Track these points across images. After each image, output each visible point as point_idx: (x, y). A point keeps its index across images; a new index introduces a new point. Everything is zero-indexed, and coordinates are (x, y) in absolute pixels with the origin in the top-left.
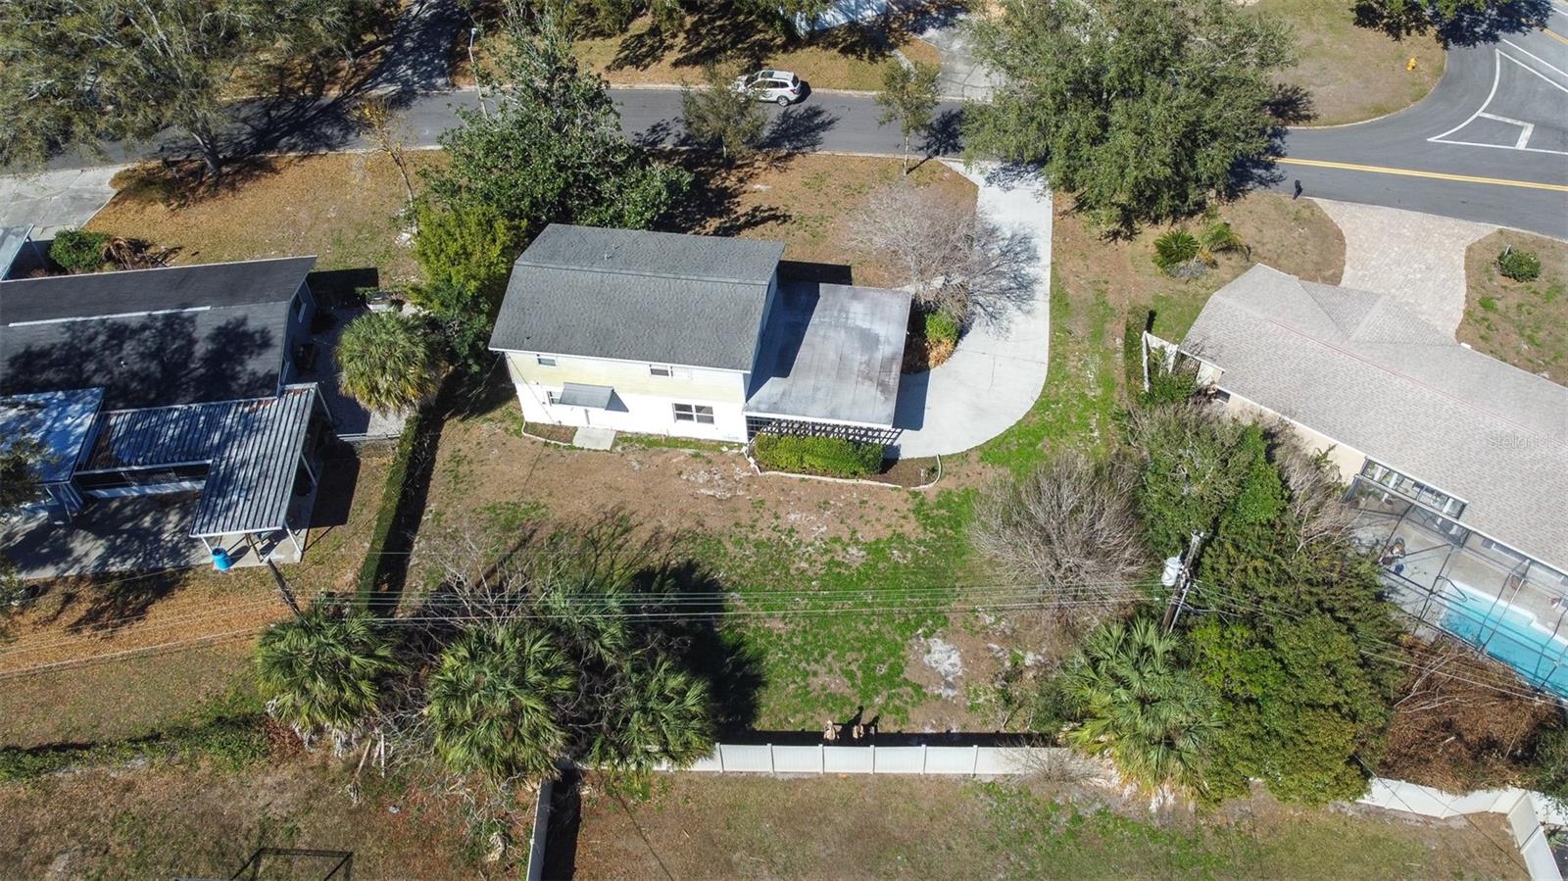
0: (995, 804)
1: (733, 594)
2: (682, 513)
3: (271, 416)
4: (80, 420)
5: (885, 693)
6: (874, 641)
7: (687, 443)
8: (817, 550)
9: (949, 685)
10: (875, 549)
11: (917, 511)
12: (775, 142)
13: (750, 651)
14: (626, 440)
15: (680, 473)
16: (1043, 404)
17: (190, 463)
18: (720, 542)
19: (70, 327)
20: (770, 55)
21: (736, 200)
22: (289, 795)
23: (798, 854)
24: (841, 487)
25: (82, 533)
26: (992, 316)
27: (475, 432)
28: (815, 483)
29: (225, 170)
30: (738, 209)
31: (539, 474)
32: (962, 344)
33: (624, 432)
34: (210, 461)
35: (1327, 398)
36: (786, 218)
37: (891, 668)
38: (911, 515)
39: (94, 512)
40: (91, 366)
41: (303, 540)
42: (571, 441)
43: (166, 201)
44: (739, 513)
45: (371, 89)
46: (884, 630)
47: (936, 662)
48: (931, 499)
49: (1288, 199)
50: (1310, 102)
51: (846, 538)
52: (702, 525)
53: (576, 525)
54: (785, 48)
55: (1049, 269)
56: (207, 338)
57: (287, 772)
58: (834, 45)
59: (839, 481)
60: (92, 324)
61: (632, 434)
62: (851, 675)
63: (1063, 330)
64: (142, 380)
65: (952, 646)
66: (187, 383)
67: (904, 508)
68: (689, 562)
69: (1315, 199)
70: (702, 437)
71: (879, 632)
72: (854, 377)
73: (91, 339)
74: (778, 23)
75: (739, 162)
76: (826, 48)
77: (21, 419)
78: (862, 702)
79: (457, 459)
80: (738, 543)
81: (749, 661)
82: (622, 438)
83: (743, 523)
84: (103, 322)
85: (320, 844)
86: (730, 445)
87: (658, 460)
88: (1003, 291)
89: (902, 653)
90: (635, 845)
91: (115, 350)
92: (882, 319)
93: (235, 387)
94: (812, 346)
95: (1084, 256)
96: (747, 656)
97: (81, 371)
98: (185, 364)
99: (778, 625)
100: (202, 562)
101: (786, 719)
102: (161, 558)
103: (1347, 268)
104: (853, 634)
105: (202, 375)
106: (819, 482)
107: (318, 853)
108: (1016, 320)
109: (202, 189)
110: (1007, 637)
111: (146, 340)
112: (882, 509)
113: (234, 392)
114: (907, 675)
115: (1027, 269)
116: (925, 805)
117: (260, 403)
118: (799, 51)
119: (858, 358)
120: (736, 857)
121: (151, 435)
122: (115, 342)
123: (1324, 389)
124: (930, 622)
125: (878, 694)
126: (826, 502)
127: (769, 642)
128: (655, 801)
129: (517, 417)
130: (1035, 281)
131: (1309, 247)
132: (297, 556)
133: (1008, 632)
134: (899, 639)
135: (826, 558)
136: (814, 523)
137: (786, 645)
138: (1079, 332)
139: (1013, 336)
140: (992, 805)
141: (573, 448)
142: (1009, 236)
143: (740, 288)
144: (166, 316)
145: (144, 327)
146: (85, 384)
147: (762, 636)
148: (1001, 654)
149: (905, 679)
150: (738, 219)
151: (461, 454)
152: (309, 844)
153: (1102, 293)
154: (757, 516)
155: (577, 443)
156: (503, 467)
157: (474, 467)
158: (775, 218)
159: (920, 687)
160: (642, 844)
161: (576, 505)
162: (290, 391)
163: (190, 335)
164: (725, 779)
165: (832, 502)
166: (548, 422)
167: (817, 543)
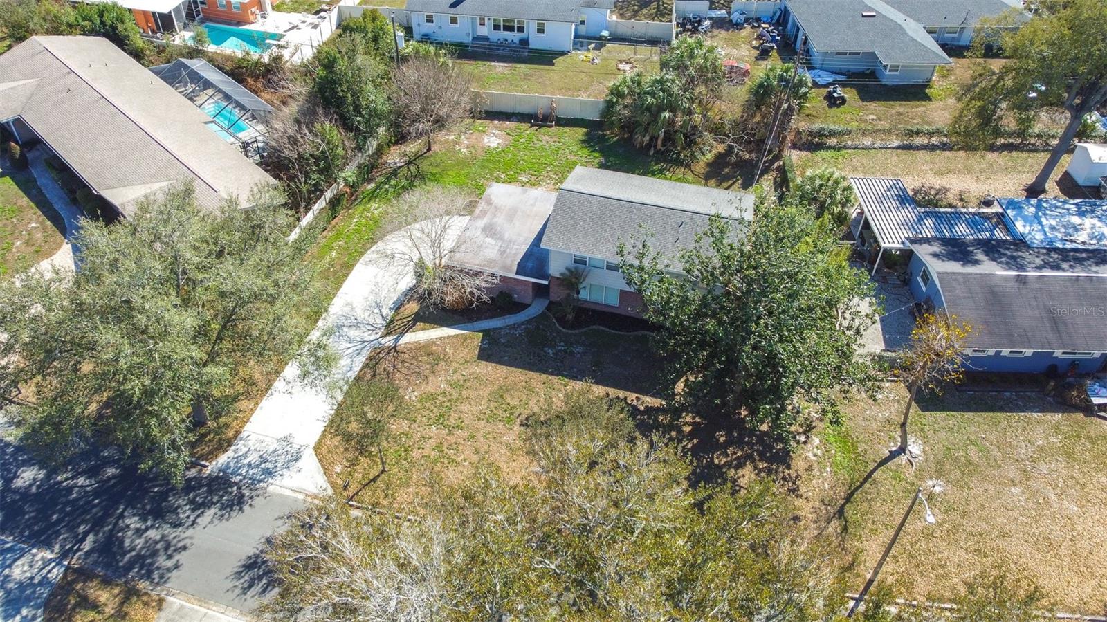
26: (378, 304)
37: (518, 140)
65: (487, 144)
88: (357, 325)
89: (511, 144)
108: (361, 299)
114: (512, 138)
124: (494, 152)
134: (511, 148)
159: (507, 134)
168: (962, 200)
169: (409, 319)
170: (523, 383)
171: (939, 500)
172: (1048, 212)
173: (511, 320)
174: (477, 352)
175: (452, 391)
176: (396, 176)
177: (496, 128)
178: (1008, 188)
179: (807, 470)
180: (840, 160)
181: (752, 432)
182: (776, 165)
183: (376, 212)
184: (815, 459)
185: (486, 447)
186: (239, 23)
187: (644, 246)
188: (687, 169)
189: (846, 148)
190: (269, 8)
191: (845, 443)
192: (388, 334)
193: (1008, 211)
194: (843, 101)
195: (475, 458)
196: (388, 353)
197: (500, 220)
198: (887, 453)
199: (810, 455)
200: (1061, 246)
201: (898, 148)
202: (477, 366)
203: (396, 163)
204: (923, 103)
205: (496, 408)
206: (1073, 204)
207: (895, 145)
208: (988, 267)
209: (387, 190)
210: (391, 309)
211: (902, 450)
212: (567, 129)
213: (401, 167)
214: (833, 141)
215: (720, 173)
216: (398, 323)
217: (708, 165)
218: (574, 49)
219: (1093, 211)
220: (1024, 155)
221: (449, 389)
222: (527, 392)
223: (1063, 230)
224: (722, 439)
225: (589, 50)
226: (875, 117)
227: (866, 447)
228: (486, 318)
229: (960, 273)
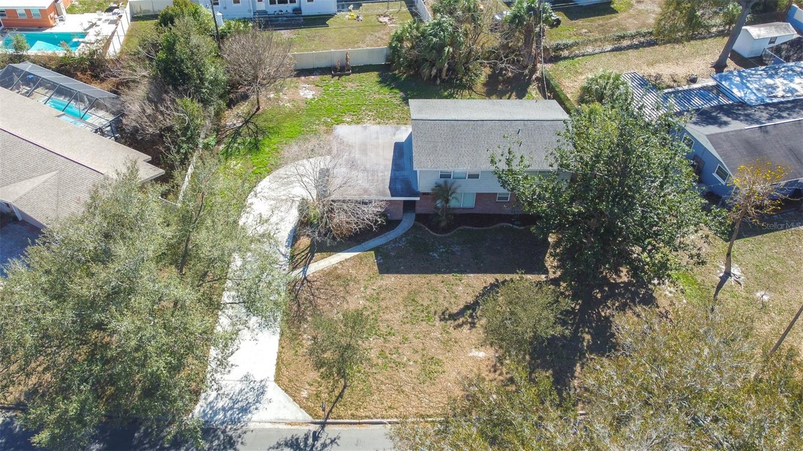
9: (305, 87)
10: (339, 121)
47: (310, 92)
65: (304, 96)
89: (324, 93)
114: (322, 88)
124: (313, 102)
127: (379, 91)
134: (325, 97)
135: (360, 116)
137: (371, 91)
147: (382, 93)
158: (453, 317)
159: (316, 86)
167: (366, 120)
168: (675, 81)
169: (307, 252)
170: (426, 286)
171: (771, 306)
172: (749, 79)
173: (392, 235)
174: (376, 268)
175: (371, 305)
176: (240, 135)
177: (305, 82)
178: (701, 68)
179: (671, 305)
180: (577, 65)
181: (617, 285)
182: (534, 77)
183: (236, 168)
184: (672, 295)
185: (421, 345)
186: (41, 27)
187: (510, 153)
188: (471, 91)
189: (577, 56)
190: (64, 12)
191: (687, 277)
192: (294, 268)
193: (723, 83)
194: (558, 22)
195: (417, 357)
196: (303, 284)
197: (357, 155)
198: (718, 279)
199: (667, 293)
200: (770, 102)
201: (612, 50)
202: (382, 279)
203: (235, 125)
204: (613, 15)
205: (414, 311)
206: (762, 70)
207: (609, 49)
208: (736, 125)
209: (237, 148)
210: (286, 246)
211: (728, 274)
212: (363, 75)
213: (241, 127)
214: (566, 53)
215: (496, 90)
216: (298, 257)
217: (484, 85)
218: (338, 11)
219: (777, 73)
220: (699, 42)
221: (368, 303)
222: (432, 292)
223: (765, 90)
224: (599, 296)
225: (350, 11)
226: (586, 31)
227: (703, 278)
228: (370, 239)
229: (721, 133)
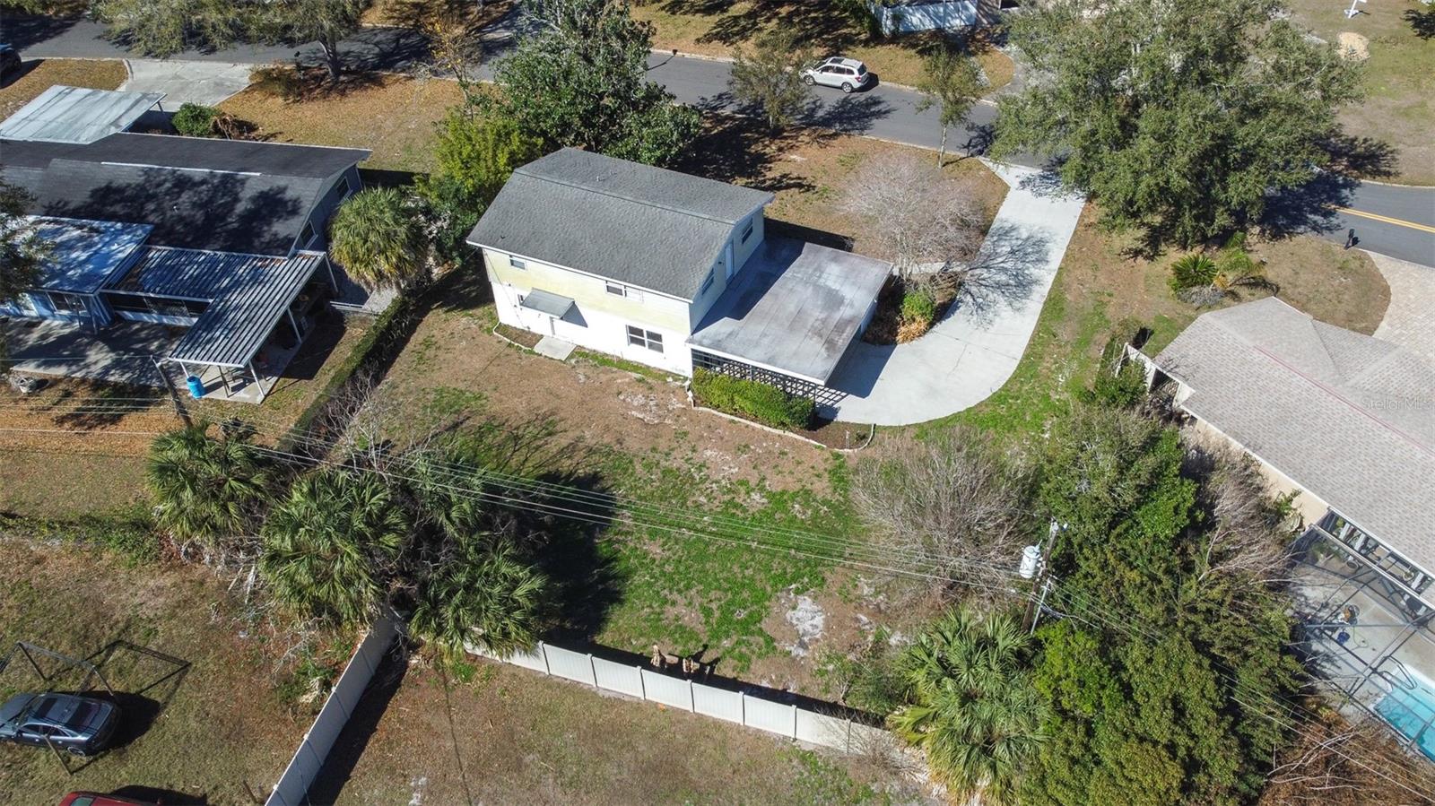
0: (806, 774)
1: (624, 511)
2: (607, 428)
3: (277, 274)
4: (124, 248)
5: (735, 638)
6: (743, 585)
7: (636, 367)
8: (720, 488)
9: (803, 645)
10: (778, 500)
11: (833, 472)
12: (826, 122)
13: (620, 567)
14: (582, 354)
15: (620, 393)
16: (998, 398)
17: (195, 299)
18: (631, 462)
19: (147, 172)
20: (852, 47)
21: (769, 165)
22: (162, 600)
23: (590, 771)
24: (766, 435)
25: (101, 345)
26: (980, 307)
27: (453, 323)
28: (743, 426)
29: (342, 78)
30: (768, 173)
31: (494, 370)
32: (938, 327)
33: (583, 348)
34: (211, 301)
35: (1301, 439)
36: (810, 188)
37: (751, 615)
38: (826, 475)
39: (117, 330)
40: (152, 206)
41: (270, 386)
42: (532, 347)
43: (286, 96)
44: (660, 440)
45: (489, 32)
46: (757, 577)
47: (798, 619)
48: (851, 464)
49: (1338, 248)
50: (1394, 159)
51: (753, 483)
52: (621, 444)
53: (507, 421)
54: (866, 43)
55: (1054, 274)
56: (250, 198)
57: (168, 580)
58: (913, 46)
59: (767, 429)
60: (165, 172)
61: (590, 351)
62: (708, 613)
63: (1047, 331)
64: (186, 225)
65: (820, 608)
66: (220, 233)
67: (821, 467)
68: (596, 473)
69: (1372, 254)
70: (652, 365)
71: (752, 579)
72: (805, 331)
73: (159, 185)
74: (866, 21)
75: (785, 134)
76: (904, 48)
77: (81, 239)
78: (709, 640)
79: (428, 344)
80: (649, 467)
81: (615, 577)
82: (580, 353)
83: (660, 449)
84: (175, 172)
85: (169, 650)
86: (676, 377)
87: (604, 378)
88: (999, 286)
89: (767, 603)
90: (440, 722)
91: (176, 196)
92: (854, 284)
93: (256, 243)
94: (776, 296)
95: (1095, 268)
96: (615, 571)
97: (142, 209)
98: (223, 218)
99: (655, 549)
100: (182, 387)
101: (629, 639)
102: (152, 378)
103: (1383, 324)
104: (725, 574)
105: (234, 229)
106: (747, 426)
107: (163, 657)
108: (1003, 314)
109: (318, 91)
110: (880, 611)
111: (201, 193)
112: (799, 463)
113: (254, 247)
114: (763, 626)
115: (1032, 270)
116: (734, 757)
117: (272, 260)
118: (878, 48)
119: (816, 314)
120: (528, 759)
121: (177, 270)
122: (176, 190)
123: (1299, 429)
124: (806, 580)
125: (728, 637)
126: (746, 446)
127: (642, 564)
128: (474, 685)
129: (493, 317)
130: (1036, 282)
131: (1346, 297)
132: (260, 398)
133: (883, 607)
134: (769, 589)
135: (727, 498)
136: (726, 463)
137: (657, 571)
138: (1065, 335)
139: (992, 330)
140: (802, 774)
141: (534, 353)
142: (1024, 236)
143: (709, 224)
144: (224, 175)
145: (203, 182)
146: (142, 220)
147: (636, 557)
148: (867, 627)
149: (761, 629)
150: (764, 181)
151: (433, 339)
152: (160, 648)
153: (1103, 304)
154: (676, 445)
155: (537, 349)
156: (465, 358)
157: (439, 353)
158: (800, 186)
159: (773, 640)
160: (446, 723)
161: (513, 405)
162: (301, 255)
163: (237, 194)
164: (548, 682)
165: (752, 447)
166: (519, 326)
167: (723, 482)
170: (805, 216)
192: (959, 273)
202: (854, 233)
